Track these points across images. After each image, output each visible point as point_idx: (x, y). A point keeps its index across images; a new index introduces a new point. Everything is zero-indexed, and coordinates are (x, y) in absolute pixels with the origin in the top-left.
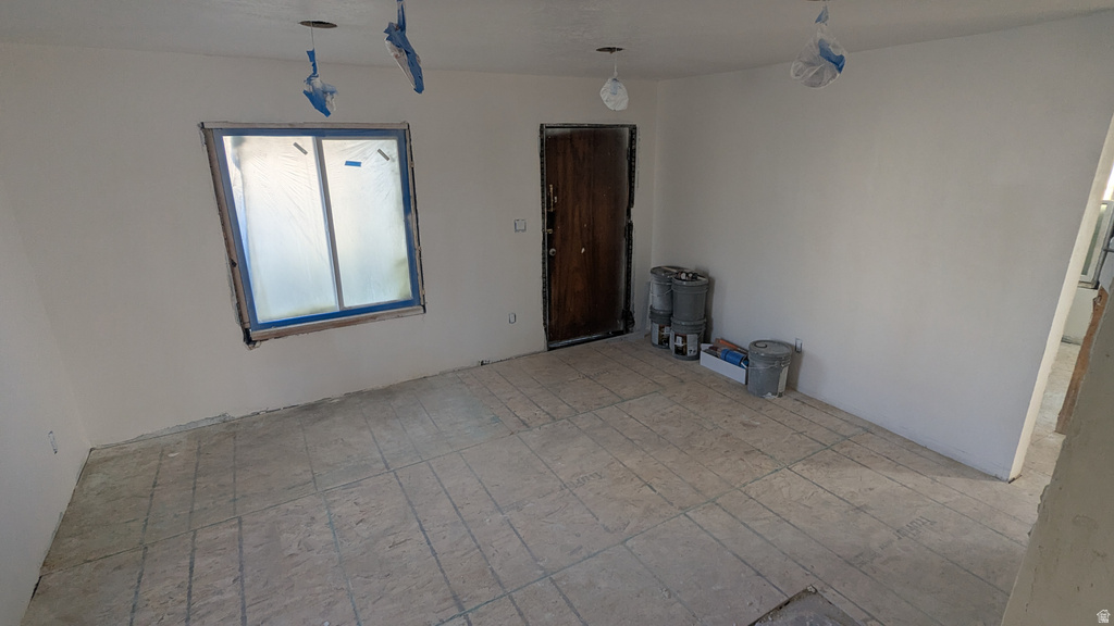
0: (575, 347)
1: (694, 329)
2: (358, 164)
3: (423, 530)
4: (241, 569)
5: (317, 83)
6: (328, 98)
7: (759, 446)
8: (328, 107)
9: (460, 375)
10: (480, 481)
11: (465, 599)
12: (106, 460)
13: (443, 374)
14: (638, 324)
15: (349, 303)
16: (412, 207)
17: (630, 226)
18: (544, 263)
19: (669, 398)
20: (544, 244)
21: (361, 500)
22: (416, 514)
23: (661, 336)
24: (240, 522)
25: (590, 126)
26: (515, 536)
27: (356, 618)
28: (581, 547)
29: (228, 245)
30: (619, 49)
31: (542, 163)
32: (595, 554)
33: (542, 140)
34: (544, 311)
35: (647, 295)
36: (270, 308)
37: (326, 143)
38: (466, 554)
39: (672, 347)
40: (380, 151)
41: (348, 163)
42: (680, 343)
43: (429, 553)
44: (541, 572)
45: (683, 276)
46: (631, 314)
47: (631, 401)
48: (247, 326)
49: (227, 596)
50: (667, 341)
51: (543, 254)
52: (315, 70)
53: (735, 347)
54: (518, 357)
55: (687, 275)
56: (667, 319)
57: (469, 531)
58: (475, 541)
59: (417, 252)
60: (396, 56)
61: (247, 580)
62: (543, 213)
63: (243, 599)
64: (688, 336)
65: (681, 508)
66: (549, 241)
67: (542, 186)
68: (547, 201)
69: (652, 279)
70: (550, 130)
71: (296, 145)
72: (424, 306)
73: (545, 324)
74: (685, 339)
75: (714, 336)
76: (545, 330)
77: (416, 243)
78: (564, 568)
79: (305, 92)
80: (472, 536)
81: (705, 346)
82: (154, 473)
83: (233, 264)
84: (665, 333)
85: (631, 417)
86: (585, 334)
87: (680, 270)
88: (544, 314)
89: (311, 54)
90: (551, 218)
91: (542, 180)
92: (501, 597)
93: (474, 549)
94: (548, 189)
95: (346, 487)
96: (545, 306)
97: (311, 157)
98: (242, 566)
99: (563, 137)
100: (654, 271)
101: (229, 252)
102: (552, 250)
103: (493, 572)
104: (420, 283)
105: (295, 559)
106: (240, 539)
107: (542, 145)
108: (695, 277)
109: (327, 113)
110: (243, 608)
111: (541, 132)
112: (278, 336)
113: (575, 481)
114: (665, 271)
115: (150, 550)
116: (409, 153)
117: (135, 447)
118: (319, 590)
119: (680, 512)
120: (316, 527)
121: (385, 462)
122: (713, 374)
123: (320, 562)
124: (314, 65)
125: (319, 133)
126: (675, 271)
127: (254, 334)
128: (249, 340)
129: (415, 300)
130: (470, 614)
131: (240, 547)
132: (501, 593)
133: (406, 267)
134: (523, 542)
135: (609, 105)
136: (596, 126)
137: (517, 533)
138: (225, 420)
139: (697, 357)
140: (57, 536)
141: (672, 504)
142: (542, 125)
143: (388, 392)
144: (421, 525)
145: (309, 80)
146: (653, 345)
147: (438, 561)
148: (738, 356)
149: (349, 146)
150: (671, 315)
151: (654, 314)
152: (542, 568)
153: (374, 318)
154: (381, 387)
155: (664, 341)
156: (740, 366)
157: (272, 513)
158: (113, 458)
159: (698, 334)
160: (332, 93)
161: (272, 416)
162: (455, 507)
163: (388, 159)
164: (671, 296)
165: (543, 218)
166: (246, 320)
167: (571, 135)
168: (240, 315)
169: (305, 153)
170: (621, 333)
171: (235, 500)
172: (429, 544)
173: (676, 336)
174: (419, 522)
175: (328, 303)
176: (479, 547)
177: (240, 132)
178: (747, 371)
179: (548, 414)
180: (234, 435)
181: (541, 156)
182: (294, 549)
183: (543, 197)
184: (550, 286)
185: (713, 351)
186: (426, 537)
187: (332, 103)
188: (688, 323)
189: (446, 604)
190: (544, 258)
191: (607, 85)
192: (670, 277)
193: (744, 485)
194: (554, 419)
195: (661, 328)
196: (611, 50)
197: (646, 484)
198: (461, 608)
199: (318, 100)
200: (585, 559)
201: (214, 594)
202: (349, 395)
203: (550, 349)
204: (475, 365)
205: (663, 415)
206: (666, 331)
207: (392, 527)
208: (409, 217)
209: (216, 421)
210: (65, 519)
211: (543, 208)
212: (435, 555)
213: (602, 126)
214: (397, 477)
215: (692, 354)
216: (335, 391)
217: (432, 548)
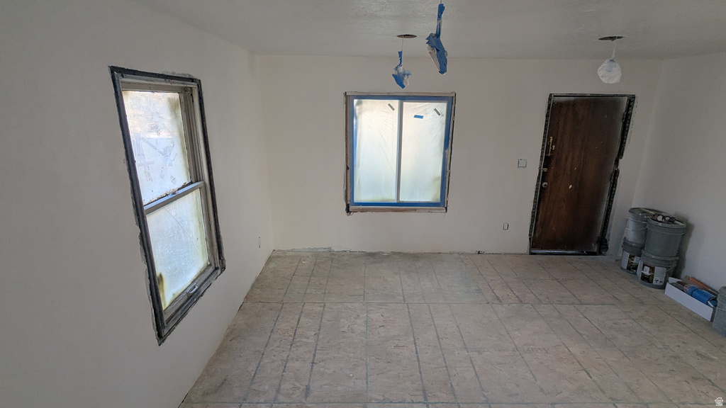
0: (553, 256)
1: (666, 264)
2: (421, 117)
3: (415, 344)
4: (319, 330)
5: (401, 69)
6: (405, 78)
7: (712, 377)
8: (404, 84)
9: (462, 256)
10: (458, 327)
11: (430, 395)
12: (278, 257)
13: (451, 253)
14: (610, 251)
15: (403, 199)
16: (450, 145)
17: (616, 173)
18: (536, 192)
19: (625, 312)
20: (538, 178)
21: (385, 315)
22: (413, 333)
23: (630, 263)
24: (324, 306)
25: (592, 96)
26: (472, 369)
27: (367, 379)
28: (517, 395)
29: (347, 158)
30: (619, 38)
31: (546, 121)
32: (527, 403)
33: (549, 105)
34: (531, 226)
35: (623, 228)
36: (361, 196)
37: (406, 104)
38: (437, 368)
39: (639, 274)
40: (435, 110)
41: (416, 116)
42: (647, 271)
43: (416, 359)
44: (483, 399)
45: (660, 218)
46: (606, 241)
47: (588, 306)
48: (349, 203)
49: (310, 341)
50: (636, 268)
51: (537, 185)
52: (401, 62)
53: (706, 287)
54: (505, 254)
55: (664, 217)
56: (638, 251)
57: (443, 355)
58: (445, 362)
59: (448, 174)
60: (430, 53)
61: (320, 336)
62: (542, 157)
63: (317, 345)
64: (656, 268)
65: (611, 398)
66: (543, 177)
67: (544, 137)
68: (546, 148)
69: (630, 217)
70: (557, 98)
71: (389, 105)
72: (446, 208)
73: (530, 235)
74: (652, 269)
75: (686, 273)
76: (530, 239)
77: (448, 168)
78: (502, 403)
79: (393, 75)
80: (444, 359)
81: (671, 280)
82: (294, 269)
83: (348, 168)
84: (634, 261)
85: (585, 317)
86: (562, 249)
87: (658, 213)
88: (531, 228)
89: (400, 53)
90: (548, 160)
91: (545, 133)
92: (453, 403)
93: (443, 367)
94: (549, 140)
95: (379, 304)
96: (532, 222)
97: (396, 112)
98: (320, 328)
99: (568, 103)
100: (632, 211)
101: (347, 161)
102: (544, 183)
103: (451, 385)
104: (446, 193)
105: (345, 334)
106: (322, 314)
107: (549, 108)
108: (672, 220)
109: (403, 87)
110: (315, 350)
111: (550, 99)
112: (363, 211)
113: (526, 348)
114: (643, 212)
115: (285, 306)
116: (453, 111)
117: (291, 254)
118: (352, 355)
119: (610, 400)
120: (359, 321)
121: (404, 297)
122: (676, 304)
123: (356, 341)
124: (401, 59)
125: (403, 98)
126: (653, 213)
127: (351, 208)
128: (348, 211)
129: (441, 204)
130: (430, 405)
131: (322, 318)
132: (454, 401)
133: (439, 182)
134: (476, 375)
135: (604, 80)
136: (597, 96)
137: (474, 367)
138: (330, 250)
139: (663, 287)
140: (253, 286)
141: (604, 392)
142: (551, 94)
143: (416, 257)
144: (414, 340)
145: (397, 68)
146: (622, 268)
147: (419, 365)
148: (706, 296)
149: (417, 106)
150: (643, 248)
151: (626, 245)
152: (484, 396)
153: (415, 210)
154: (412, 252)
155: (632, 268)
156: (707, 304)
157: (340, 306)
158: (280, 257)
159: (667, 268)
160: (408, 75)
161: (352, 254)
162: (438, 337)
163: (439, 114)
164: (645, 233)
165: (541, 160)
166: (349, 199)
167: (574, 101)
168: (346, 196)
169: (393, 109)
170: (594, 254)
171: (325, 293)
172: (417, 353)
173: (644, 265)
174: (414, 338)
175: (391, 197)
176: (446, 367)
177: (362, 97)
178: (714, 311)
179: (517, 297)
180: (332, 260)
181: (547, 116)
182: (345, 329)
183: (543, 145)
184: (538, 209)
185: (680, 286)
186: (416, 349)
187: (407, 81)
188: (659, 258)
189: (418, 393)
190: (537, 189)
191: (604, 65)
192: (647, 218)
193: (683, 404)
194: (521, 302)
195: (631, 257)
196: (612, 38)
197: (584, 370)
198: (425, 397)
199: (399, 80)
200: (518, 403)
201: (305, 337)
202: (393, 253)
203: (531, 254)
204: (474, 252)
205: (614, 324)
206: (636, 260)
207: (399, 336)
208: (447, 151)
209: (326, 250)
210: (257, 280)
211: (542, 153)
212: (419, 361)
213: (602, 96)
214: (408, 308)
215: (658, 283)
216: (386, 248)
217: (418, 356)
